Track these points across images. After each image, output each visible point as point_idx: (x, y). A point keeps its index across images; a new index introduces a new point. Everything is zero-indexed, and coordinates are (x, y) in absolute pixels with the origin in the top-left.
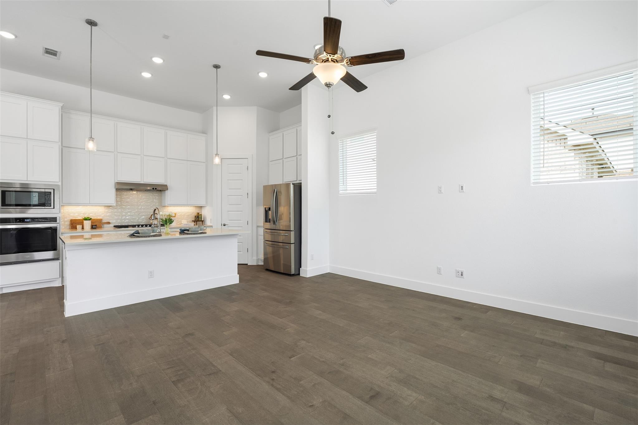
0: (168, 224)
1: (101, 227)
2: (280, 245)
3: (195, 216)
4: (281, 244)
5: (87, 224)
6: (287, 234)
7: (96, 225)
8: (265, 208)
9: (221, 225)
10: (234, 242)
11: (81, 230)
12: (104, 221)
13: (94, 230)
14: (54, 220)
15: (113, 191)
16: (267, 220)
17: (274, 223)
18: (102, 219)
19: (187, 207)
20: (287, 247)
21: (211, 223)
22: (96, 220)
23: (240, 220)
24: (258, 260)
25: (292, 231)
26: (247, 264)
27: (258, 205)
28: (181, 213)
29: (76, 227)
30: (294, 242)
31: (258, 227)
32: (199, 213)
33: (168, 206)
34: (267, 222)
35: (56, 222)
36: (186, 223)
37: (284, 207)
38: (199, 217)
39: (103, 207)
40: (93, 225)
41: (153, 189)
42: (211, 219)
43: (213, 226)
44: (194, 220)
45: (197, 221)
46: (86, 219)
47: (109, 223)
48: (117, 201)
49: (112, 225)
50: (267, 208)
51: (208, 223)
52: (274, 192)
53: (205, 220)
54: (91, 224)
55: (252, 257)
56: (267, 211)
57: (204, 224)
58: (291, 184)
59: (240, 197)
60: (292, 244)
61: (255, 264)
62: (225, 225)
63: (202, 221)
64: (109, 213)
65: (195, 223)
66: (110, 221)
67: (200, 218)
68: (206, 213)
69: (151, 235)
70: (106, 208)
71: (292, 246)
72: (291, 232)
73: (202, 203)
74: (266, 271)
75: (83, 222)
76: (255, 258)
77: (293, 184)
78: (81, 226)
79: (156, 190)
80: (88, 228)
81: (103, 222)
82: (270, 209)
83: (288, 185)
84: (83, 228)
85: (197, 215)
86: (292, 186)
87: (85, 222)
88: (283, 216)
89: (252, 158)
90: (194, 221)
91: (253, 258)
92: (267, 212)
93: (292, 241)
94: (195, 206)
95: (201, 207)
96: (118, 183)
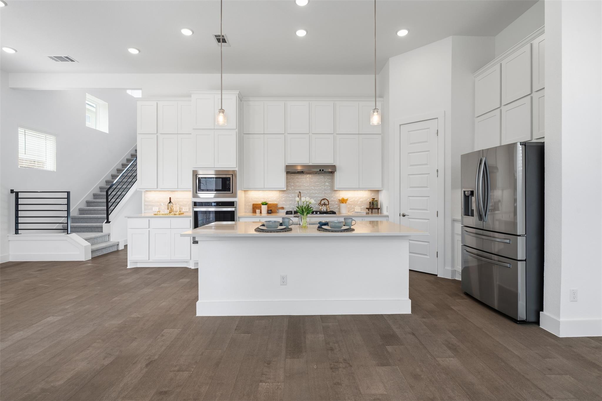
0: (305, 214)
1: (275, 212)
2: (493, 258)
3: (370, 202)
4: (496, 258)
5: (264, 208)
6: (508, 241)
7: (271, 210)
8: (465, 192)
9: (400, 216)
10: (404, 247)
11: (260, 214)
12: (280, 206)
13: (270, 215)
14: (232, 204)
15: (284, 174)
16: (467, 211)
17: (481, 217)
18: (277, 204)
19: (361, 191)
20: (508, 265)
21: (387, 212)
22: (272, 205)
23: (426, 210)
24: (454, 272)
25: (520, 236)
26: (437, 275)
27: (453, 187)
28: (354, 199)
29: (256, 212)
30: (524, 259)
31: (454, 221)
32: (374, 199)
33: (339, 190)
34: (469, 215)
35: (234, 206)
36: (359, 211)
37: (503, 190)
38: (374, 203)
39: (278, 192)
40: (269, 210)
41: (320, 170)
42: (387, 207)
43: (389, 216)
44: (368, 207)
45: (372, 209)
46: (263, 204)
47: (283, 208)
48: (287, 186)
49: (285, 211)
50: (468, 191)
51: (385, 212)
52: (480, 164)
53: (382, 207)
54: (268, 209)
55: (445, 266)
56: (468, 196)
57: (381, 213)
58: (519, 144)
59: (427, 175)
60: (519, 263)
61: (449, 277)
62: (404, 216)
63: (378, 209)
64: (284, 197)
65: (369, 210)
66: (284, 206)
67: (375, 205)
68: (383, 199)
69: (278, 229)
70: (281, 193)
71: (521, 267)
72: (518, 237)
73: (378, 187)
74: (465, 296)
75: (261, 207)
76: (449, 268)
77: (524, 144)
78: (260, 210)
79: (323, 172)
80: (264, 213)
81: (278, 207)
82: (472, 193)
83: (511, 148)
84: (261, 213)
85: (372, 201)
86: (520, 149)
87: (263, 206)
88: (500, 204)
89: (445, 116)
90: (368, 209)
91: (446, 268)
92: (467, 198)
93: (521, 254)
94: (371, 190)
95: (378, 191)
96: (287, 167)
